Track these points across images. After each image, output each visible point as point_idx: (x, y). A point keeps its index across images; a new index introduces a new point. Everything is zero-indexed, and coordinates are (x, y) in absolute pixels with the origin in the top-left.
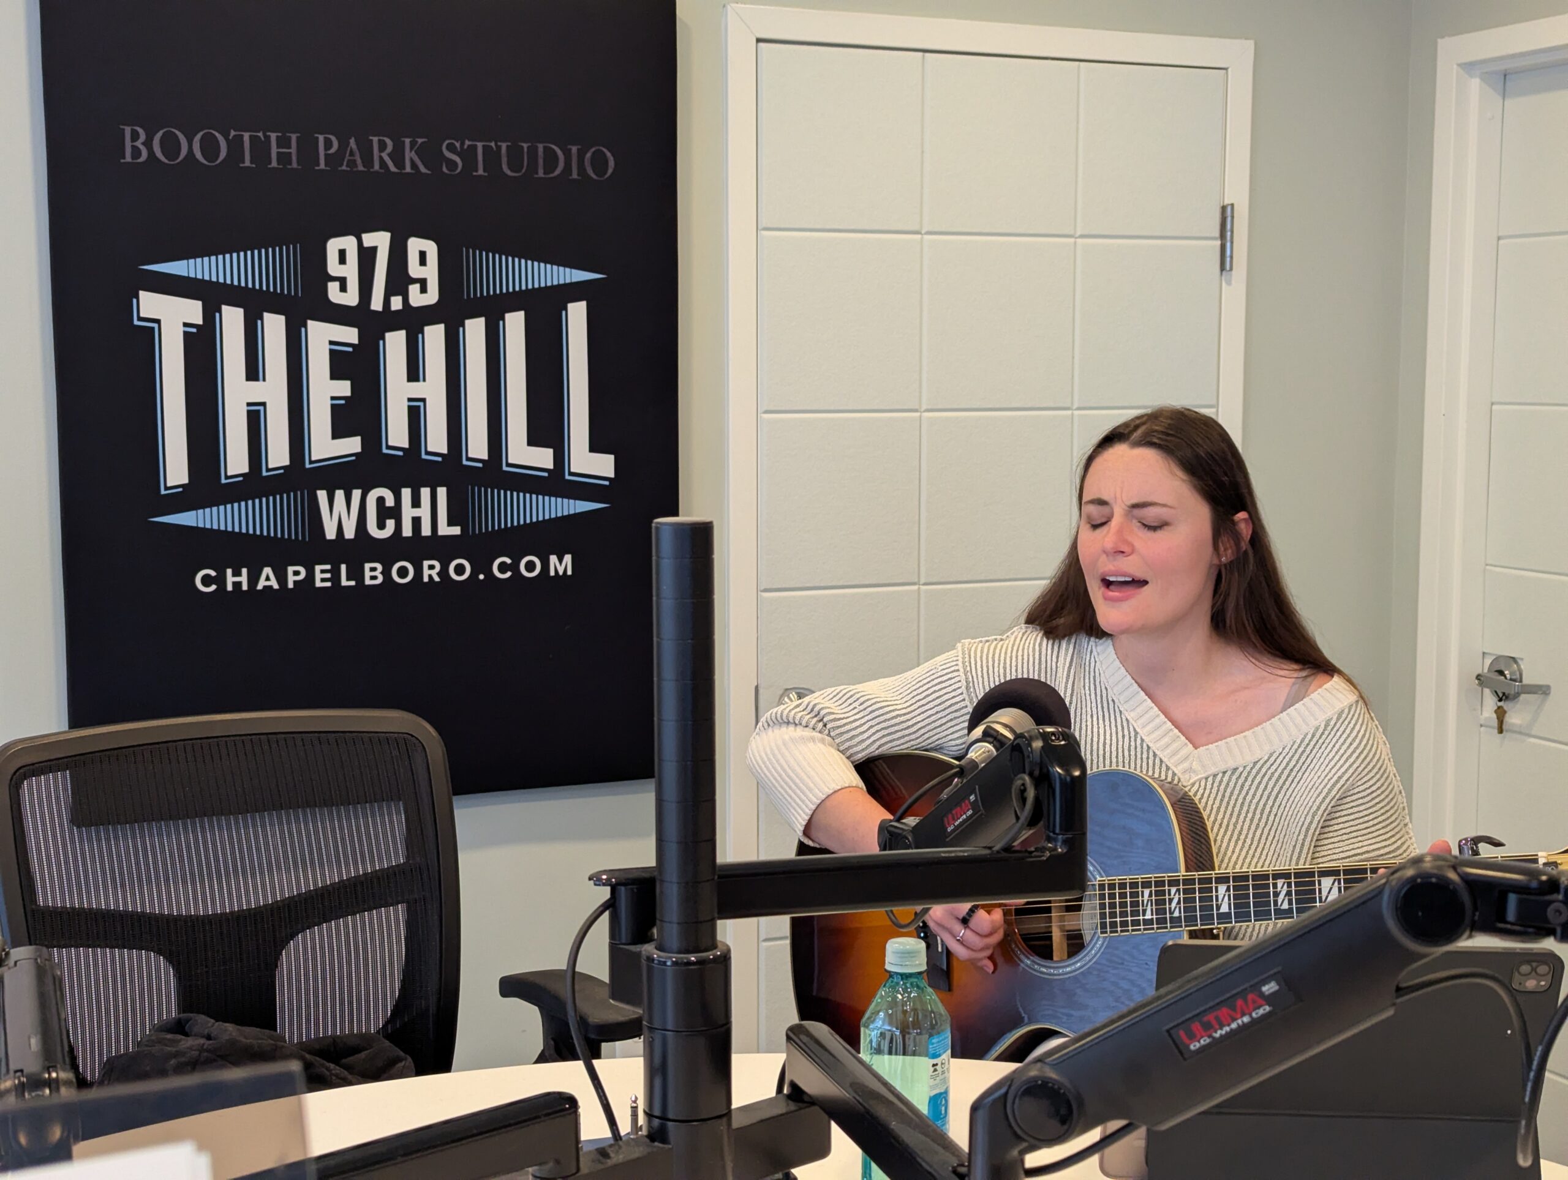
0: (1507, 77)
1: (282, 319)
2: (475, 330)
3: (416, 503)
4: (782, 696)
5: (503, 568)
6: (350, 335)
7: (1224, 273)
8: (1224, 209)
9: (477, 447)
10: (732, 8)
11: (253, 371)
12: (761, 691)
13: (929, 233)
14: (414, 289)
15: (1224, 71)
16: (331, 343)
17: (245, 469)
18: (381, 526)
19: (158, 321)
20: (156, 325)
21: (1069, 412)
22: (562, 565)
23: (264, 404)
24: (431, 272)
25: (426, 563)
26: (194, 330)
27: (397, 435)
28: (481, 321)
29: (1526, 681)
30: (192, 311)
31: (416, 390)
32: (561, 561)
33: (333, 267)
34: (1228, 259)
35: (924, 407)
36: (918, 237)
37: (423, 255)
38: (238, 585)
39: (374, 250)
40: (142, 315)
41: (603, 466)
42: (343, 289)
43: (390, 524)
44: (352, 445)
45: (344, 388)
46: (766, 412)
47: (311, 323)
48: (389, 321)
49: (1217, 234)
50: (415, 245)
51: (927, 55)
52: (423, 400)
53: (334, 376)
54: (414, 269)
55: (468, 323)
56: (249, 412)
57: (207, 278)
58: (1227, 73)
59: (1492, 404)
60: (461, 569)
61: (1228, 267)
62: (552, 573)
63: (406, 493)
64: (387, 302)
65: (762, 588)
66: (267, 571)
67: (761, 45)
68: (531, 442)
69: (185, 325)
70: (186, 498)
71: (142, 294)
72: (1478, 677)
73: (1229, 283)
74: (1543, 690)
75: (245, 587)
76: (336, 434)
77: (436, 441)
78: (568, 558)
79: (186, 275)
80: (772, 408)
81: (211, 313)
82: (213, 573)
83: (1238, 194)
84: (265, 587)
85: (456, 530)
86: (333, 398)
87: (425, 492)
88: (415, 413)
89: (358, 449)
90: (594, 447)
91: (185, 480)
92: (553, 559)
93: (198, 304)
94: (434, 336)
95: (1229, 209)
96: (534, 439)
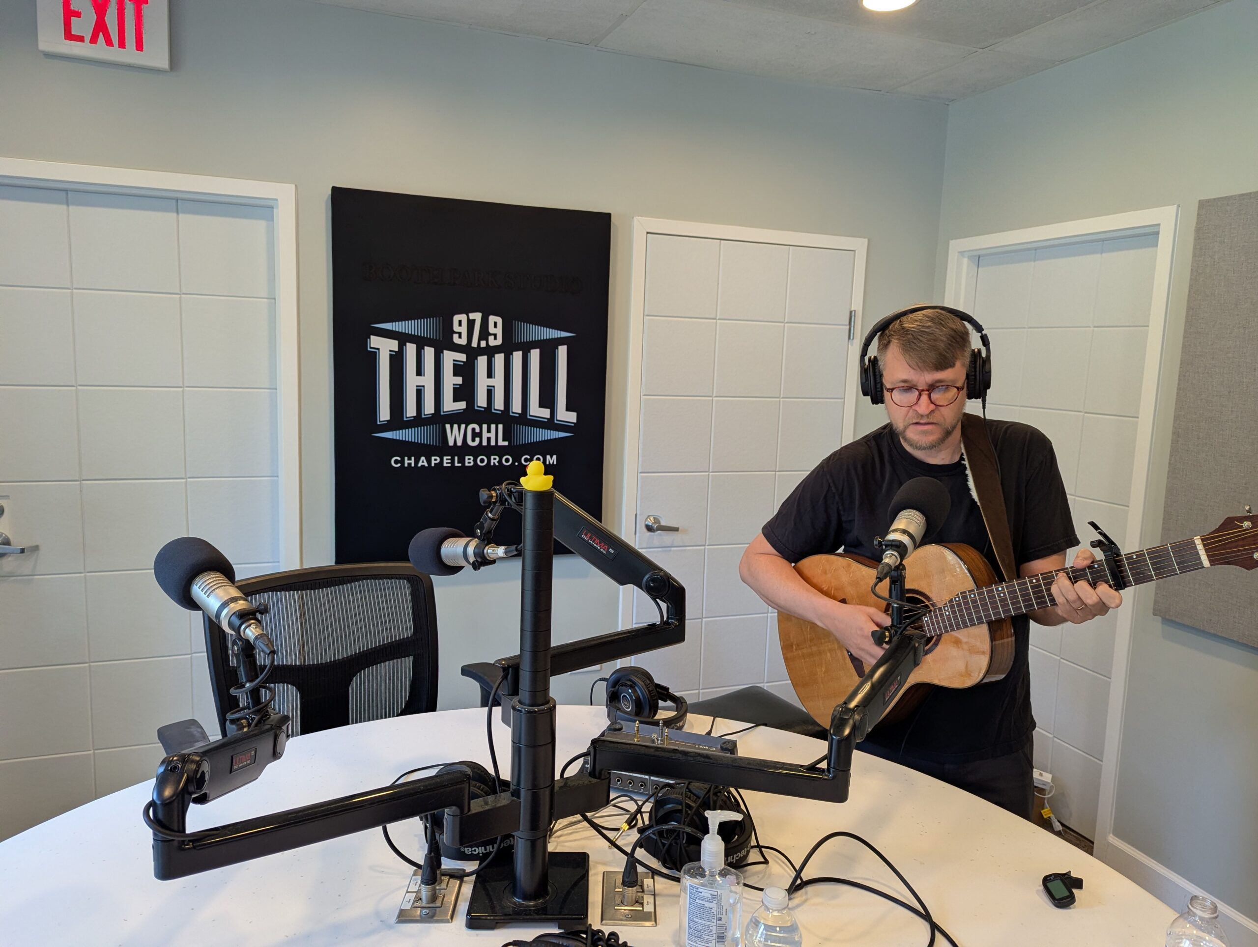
0: (980, 259)
1: (432, 350)
2: (517, 356)
3: (489, 431)
4: (647, 518)
5: (525, 460)
6: (462, 357)
7: (850, 340)
8: (851, 312)
9: (517, 408)
10: (635, 218)
12: (638, 517)
13: (719, 319)
14: (491, 338)
15: (853, 252)
16: (454, 360)
17: (415, 414)
18: (473, 440)
19: (378, 349)
20: (377, 351)
21: (779, 399)
22: (551, 460)
23: (423, 386)
24: (499, 331)
25: (492, 457)
26: (394, 353)
27: (481, 401)
28: (520, 353)
30: (394, 345)
31: (491, 382)
32: (551, 457)
33: (456, 328)
34: (852, 335)
35: (714, 395)
36: (715, 321)
37: (495, 323)
38: (409, 464)
39: (474, 321)
40: (371, 346)
41: (572, 417)
42: (460, 337)
43: (477, 440)
44: (462, 405)
45: (459, 380)
46: (644, 395)
47: (445, 352)
48: (480, 351)
49: (848, 323)
50: (492, 319)
51: (722, 241)
52: (494, 387)
53: (455, 374)
54: (492, 330)
55: (515, 353)
57: (400, 331)
58: (855, 252)
61: (852, 338)
62: (548, 463)
63: (485, 426)
64: (479, 344)
65: (639, 472)
66: (423, 458)
67: (649, 235)
69: (390, 351)
70: (388, 426)
71: (372, 337)
73: (851, 345)
75: (413, 465)
76: (455, 400)
77: (499, 405)
78: (555, 457)
79: (391, 329)
80: (647, 394)
81: (402, 346)
82: (399, 459)
83: (857, 305)
84: (422, 466)
85: (506, 443)
86: (454, 385)
87: (493, 426)
88: (490, 392)
89: (464, 407)
90: (568, 409)
91: (388, 418)
92: (548, 457)
93: (396, 342)
94: (499, 359)
95: (853, 312)
96: (542, 405)
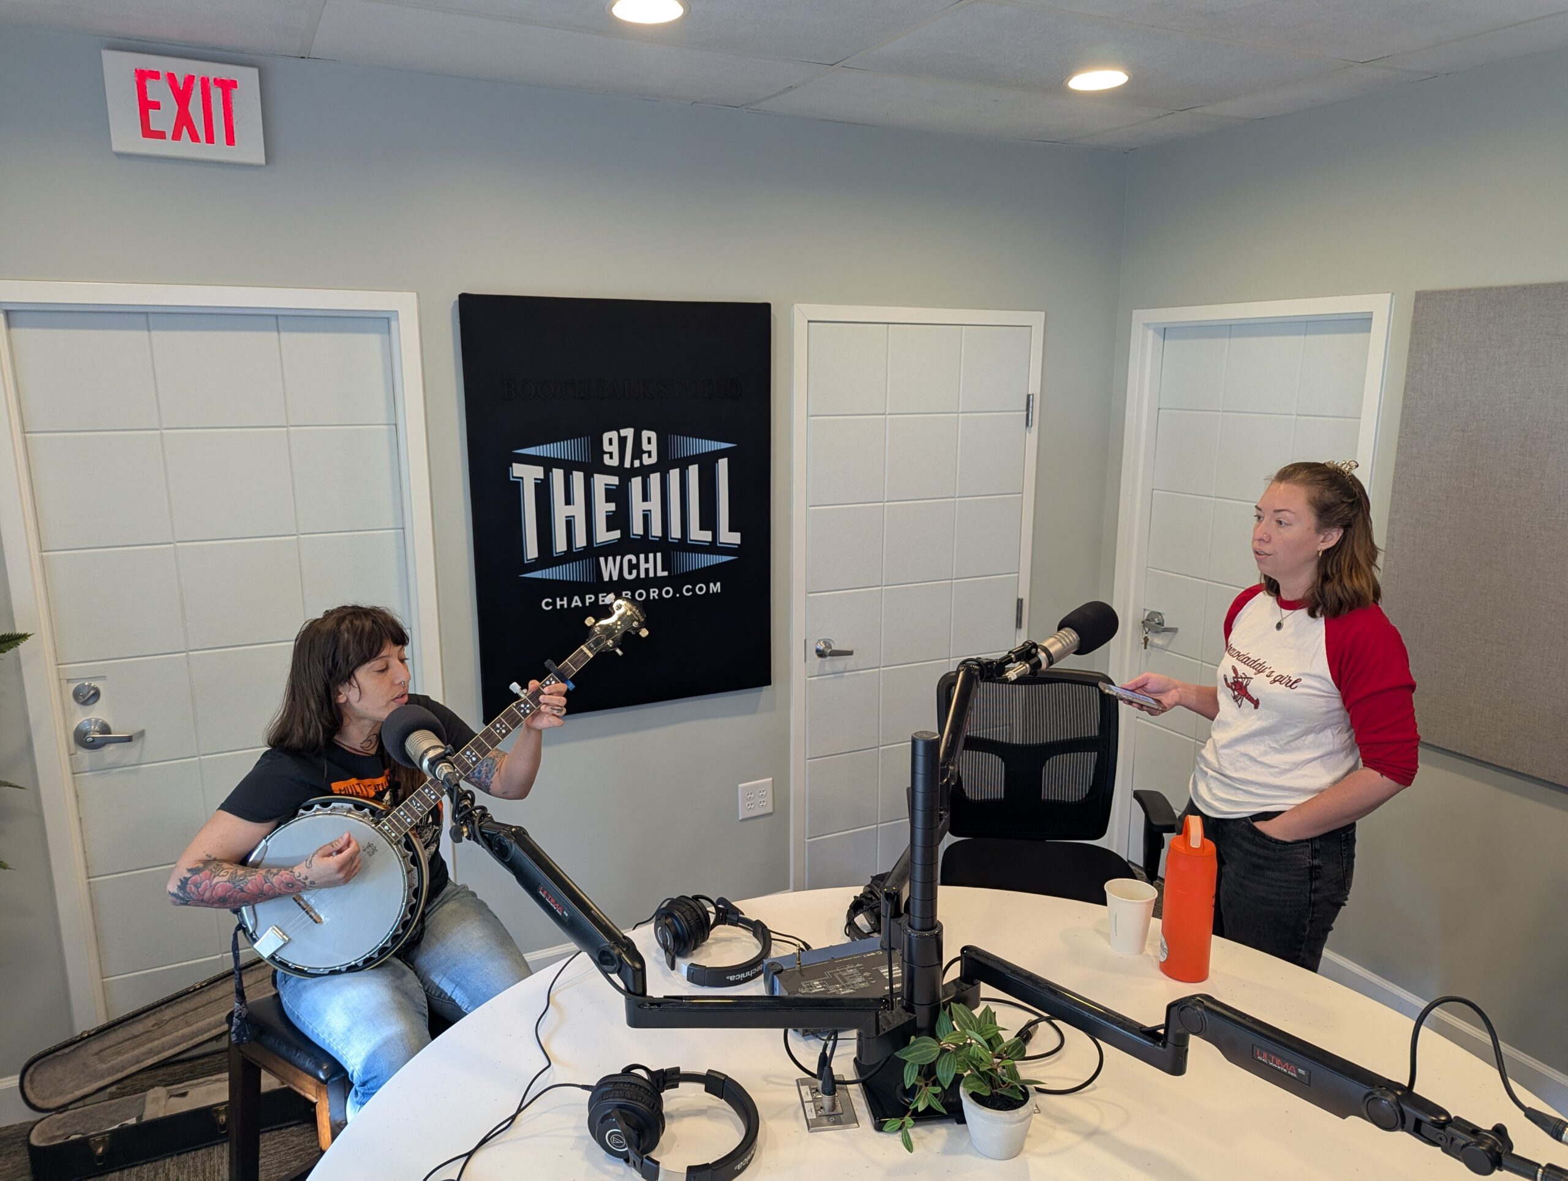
0: (1167, 332)
1: (581, 474)
2: (674, 475)
3: (647, 561)
4: (817, 643)
5: (688, 590)
6: (614, 480)
7: (1027, 427)
8: (1028, 396)
9: (676, 533)
10: (797, 306)
11: (568, 501)
12: (807, 641)
13: (889, 414)
14: (645, 456)
15: (1030, 328)
16: (606, 485)
17: (565, 549)
18: (630, 573)
19: (522, 478)
20: (521, 480)
21: (953, 499)
22: (716, 588)
23: (573, 517)
24: (653, 448)
25: (652, 590)
26: (539, 482)
27: (637, 528)
28: (677, 470)
29: (1166, 625)
30: (538, 472)
31: (647, 505)
32: (715, 585)
33: (606, 447)
34: (1030, 422)
35: (886, 500)
36: (884, 416)
37: (649, 440)
38: (562, 606)
39: (625, 438)
40: (514, 475)
41: (735, 538)
42: (611, 457)
43: (635, 572)
44: (616, 534)
45: (612, 507)
46: (811, 506)
47: (596, 476)
48: (633, 472)
49: (1025, 408)
50: (646, 434)
51: (890, 325)
52: (650, 511)
53: (607, 501)
54: (645, 446)
55: (671, 471)
56: (567, 521)
57: (545, 455)
58: (1032, 328)
59: (1153, 490)
60: (668, 592)
61: (1029, 425)
62: (711, 592)
63: (642, 556)
64: (632, 463)
65: (808, 591)
66: (576, 598)
67: (811, 324)
68: (702, 528)
69: (535, 479)
70: (537, 565)
71: (514, 465)
72: (1143, 622)
73: (1030, 432)
74: (1174, 630)
75: (566, 606)
76: (609, 529)
77: (656, 531)
78: (718, 584)
79: (534, 453)
80: (814, 504)
81: (547, 473)
82: (550, 600)
83: (1034, 388)
84: (575, 606)
85: (666, 574)
86: (607, 512)
87: (651, 556)
88: (646, 517)
89: (619, 536)
90: (731, 530)
91: (536, 556)
92: (712, 585)
93: (541, 469)
94: (655, 479)
95: (1031, 397)
